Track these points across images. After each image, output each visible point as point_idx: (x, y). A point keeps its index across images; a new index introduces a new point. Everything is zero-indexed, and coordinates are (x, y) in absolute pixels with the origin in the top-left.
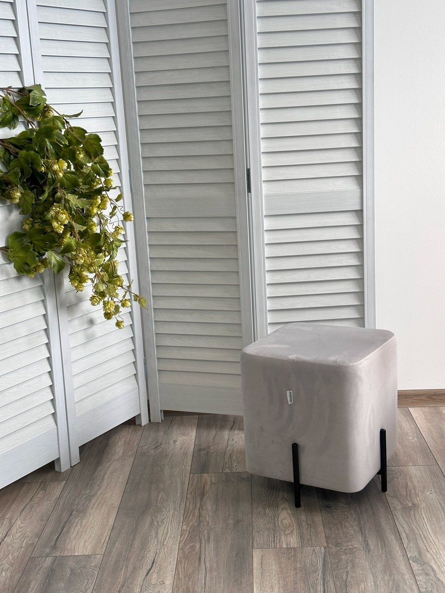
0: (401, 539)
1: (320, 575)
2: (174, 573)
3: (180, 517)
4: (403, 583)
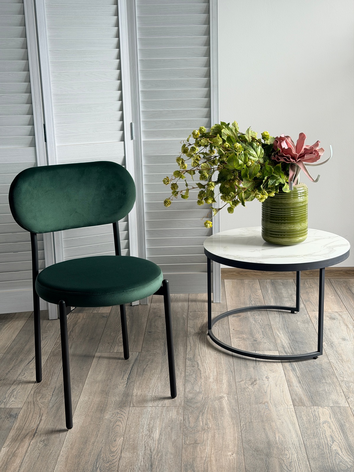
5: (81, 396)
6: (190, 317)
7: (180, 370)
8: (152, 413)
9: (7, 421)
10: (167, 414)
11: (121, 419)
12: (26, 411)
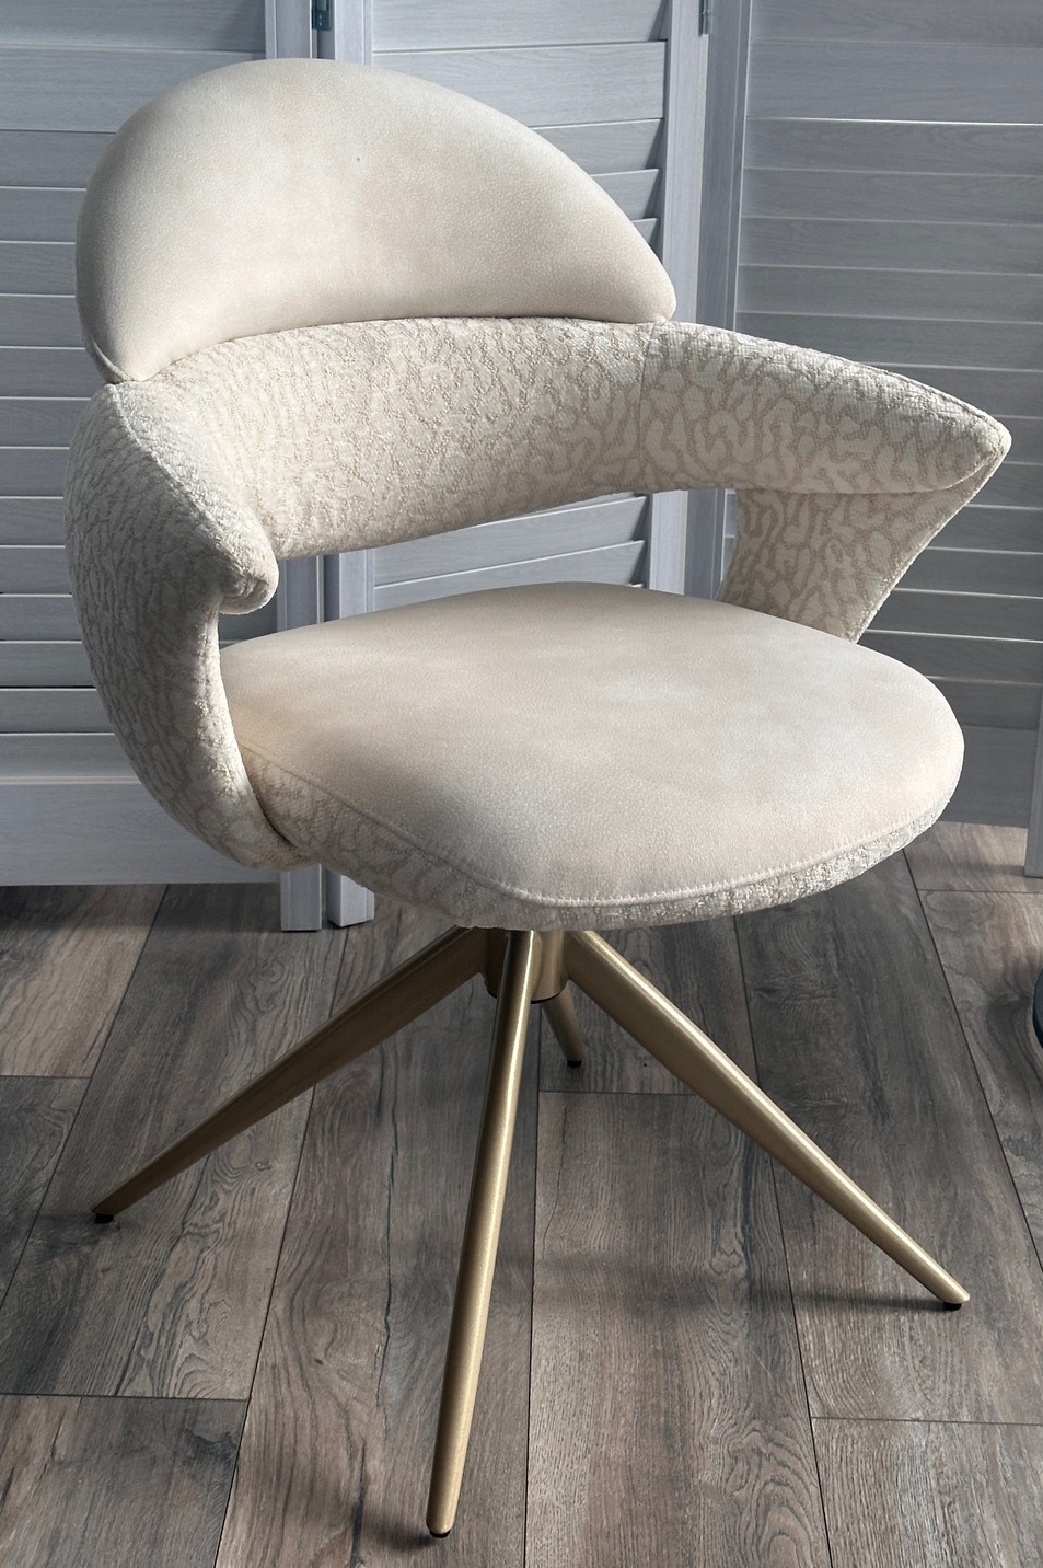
0: (983, 1091)
1: (735, 1173)
2: (299, 1142)
3: (325, 992)
4: (981, 1208)
5: (535, 1341)
6: (934, 914)
7: (995, 1209)
8: (942, 1465)
9: (186, 1482)
10: (1022, 1470)
11: (787, 1489)
12: (271, 1417)
